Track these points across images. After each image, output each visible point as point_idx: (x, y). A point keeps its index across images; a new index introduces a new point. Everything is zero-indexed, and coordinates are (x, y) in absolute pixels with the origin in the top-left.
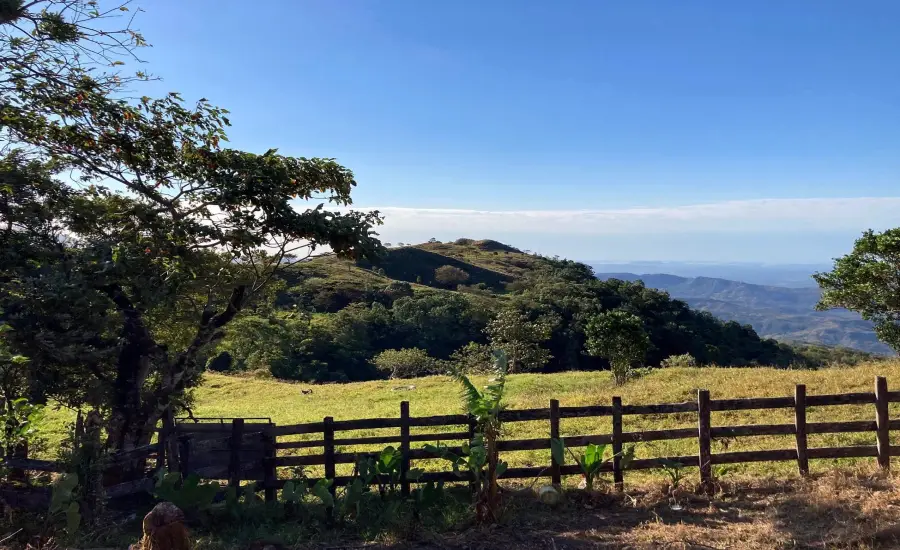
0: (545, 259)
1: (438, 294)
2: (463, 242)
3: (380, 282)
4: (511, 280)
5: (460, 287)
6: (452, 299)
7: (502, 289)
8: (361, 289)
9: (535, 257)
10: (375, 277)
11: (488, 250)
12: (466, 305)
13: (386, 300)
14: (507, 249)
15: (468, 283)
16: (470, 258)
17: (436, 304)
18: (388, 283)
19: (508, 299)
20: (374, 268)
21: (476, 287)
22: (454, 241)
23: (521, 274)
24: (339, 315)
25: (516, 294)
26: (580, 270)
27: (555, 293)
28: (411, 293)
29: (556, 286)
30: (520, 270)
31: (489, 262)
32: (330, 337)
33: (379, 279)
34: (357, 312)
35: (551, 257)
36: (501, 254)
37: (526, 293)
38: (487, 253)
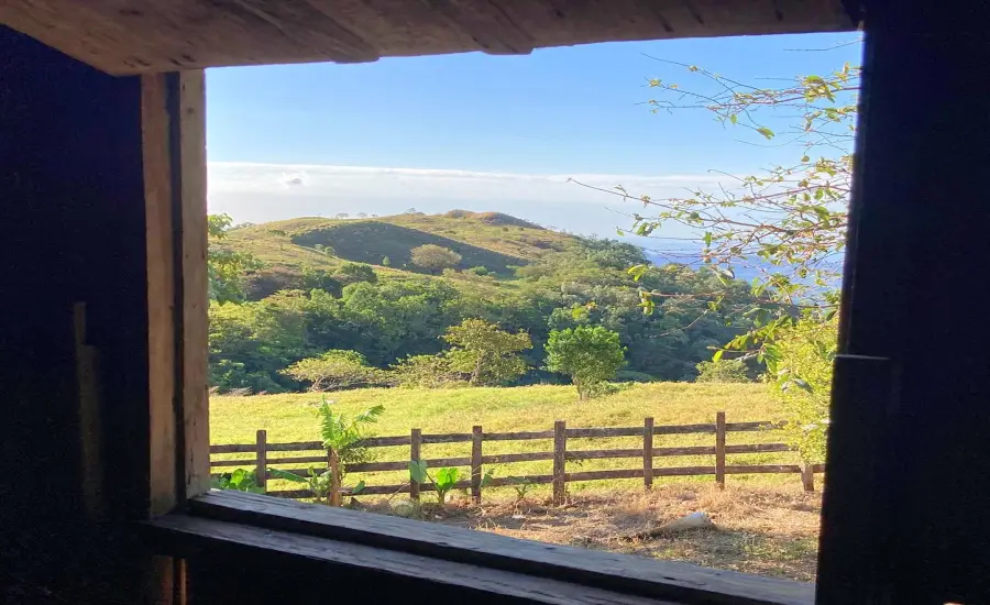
0: (578, 238)
1: (413, 280)
2: (456, 214)
3: (327, 263)
4: (524, 263)
5: (446, 271)
6: (433, 286)
7: (511, 274)
8: (299, 273)
9: (563, 235)
10: (319, 257)
11: (494, 224)
12: (452, 294)
13: (334, 287)
14: (522, 224)
15: (459, 267)
16: (465, 235)
17: (407, 293)
18: (337, 266)
19: (516, 287)
20: (319, 246)
21: (470, 272)
22: (444, 213)
23: (539, 256)
24: (262, 305)
25: (530, 281)
26: (627, 252)
27: (586, 281)
28: (372, 278)
29: (586, 273)
30: (538, 250)
31: (495, 241)
32: (248, 332)
33: (325, 259)
34: (291, 302)
35: (586, 235)
36: (514, 231)
37: (544, 280)
38: (494, 229)
